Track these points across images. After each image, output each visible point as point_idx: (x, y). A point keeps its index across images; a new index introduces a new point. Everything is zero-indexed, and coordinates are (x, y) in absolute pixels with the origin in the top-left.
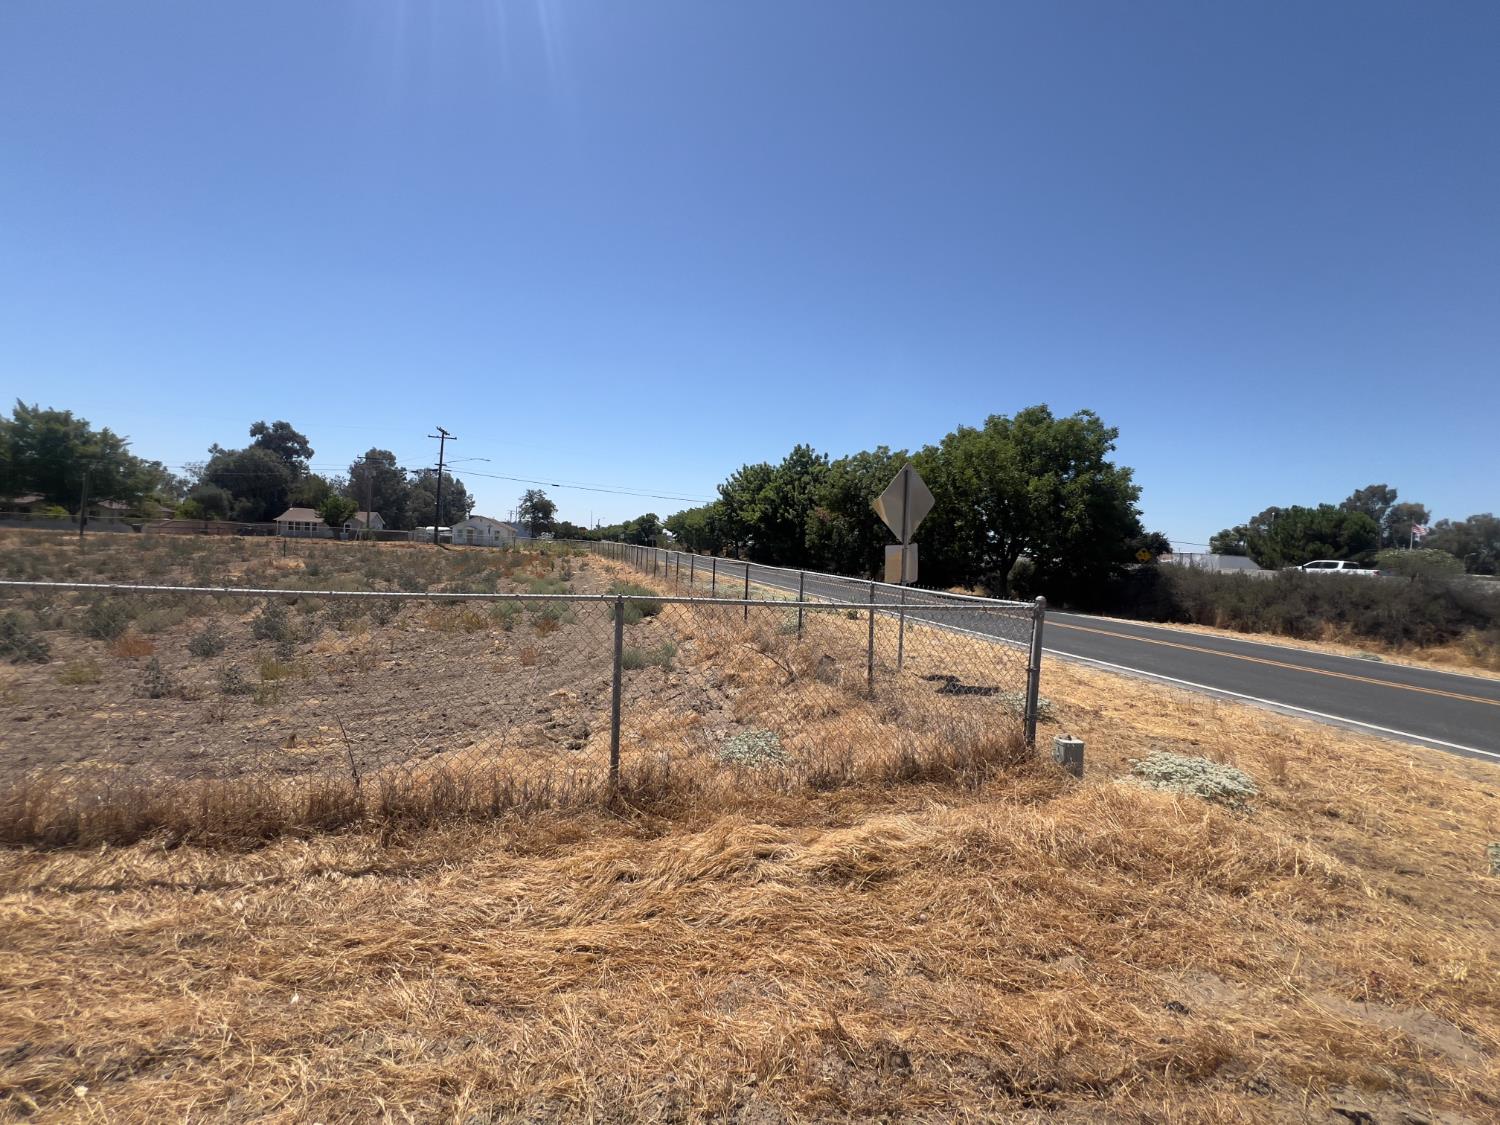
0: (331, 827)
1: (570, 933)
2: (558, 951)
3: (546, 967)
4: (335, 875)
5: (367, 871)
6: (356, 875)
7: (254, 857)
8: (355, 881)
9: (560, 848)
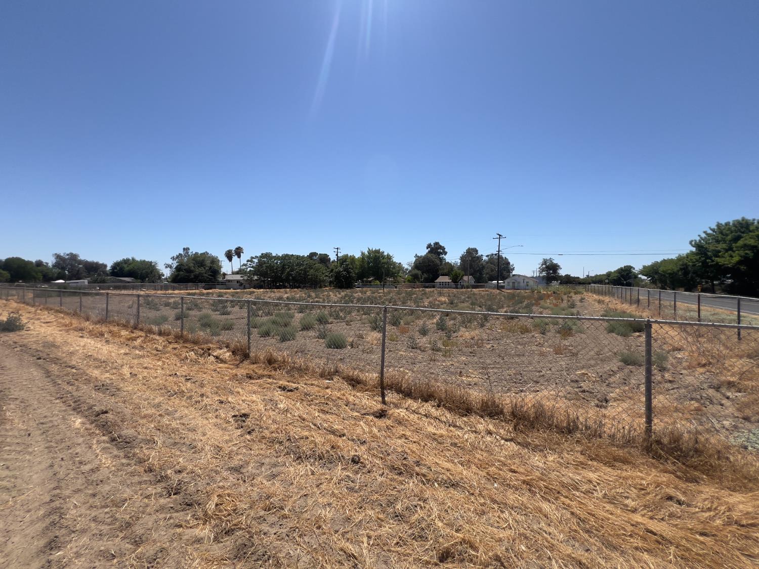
0: (491, 415)
1: (637, 518)
2: (633, 525)
3: (625, 530)
4: (498, 437)
5: (511, 440)
6: (506, 440)
7: (465, 419)
8: (506, 443)
9: (617, 464)
